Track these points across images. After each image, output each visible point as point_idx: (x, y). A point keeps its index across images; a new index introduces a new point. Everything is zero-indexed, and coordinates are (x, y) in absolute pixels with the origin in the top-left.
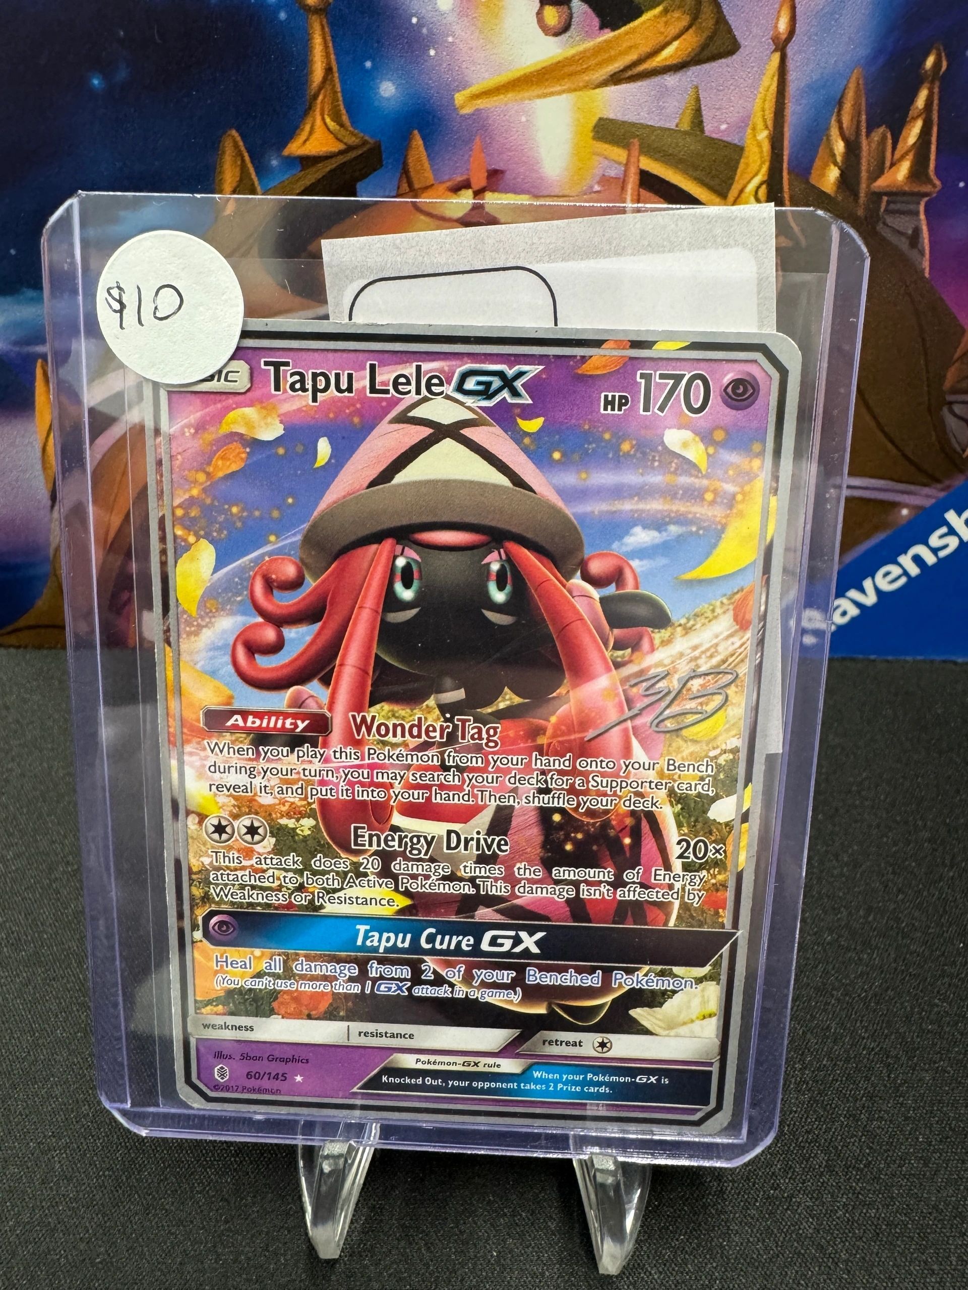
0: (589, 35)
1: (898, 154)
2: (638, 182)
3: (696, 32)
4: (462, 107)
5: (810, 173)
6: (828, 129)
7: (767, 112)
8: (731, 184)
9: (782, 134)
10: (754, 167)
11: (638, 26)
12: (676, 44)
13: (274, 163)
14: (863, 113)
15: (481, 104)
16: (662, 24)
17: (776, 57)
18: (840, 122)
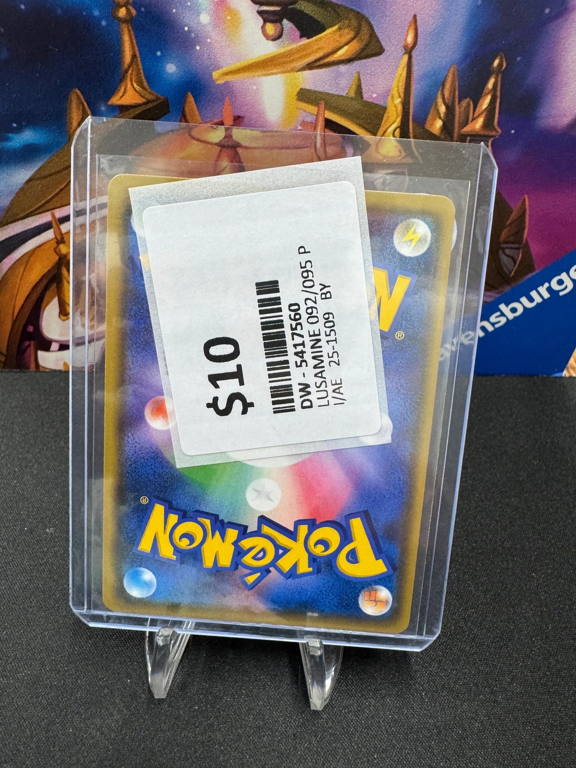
0: (293, 41)
1: (476, 114)
2: (324, 126)
3: (358, 41)
4: (218, 80)
5: (425, 123)
6: (436, 98)
7: (400, 88)
8: (379, 128)
9: (409, 101)
10: (392, 119)
11: (323, 37)
12: (346, 48)
13: (103, 109)
14: (457, 90)
15: (229, 78)
16: (338, 36)
17: (406, 57)
18: (443, 95)
